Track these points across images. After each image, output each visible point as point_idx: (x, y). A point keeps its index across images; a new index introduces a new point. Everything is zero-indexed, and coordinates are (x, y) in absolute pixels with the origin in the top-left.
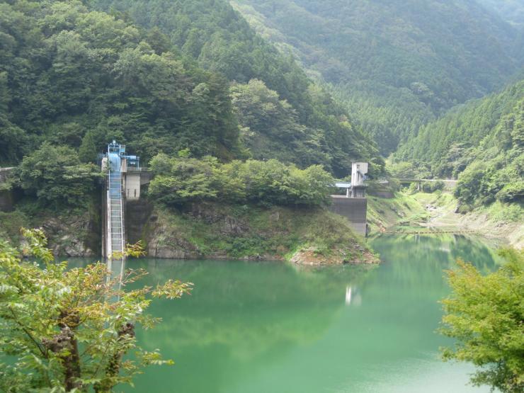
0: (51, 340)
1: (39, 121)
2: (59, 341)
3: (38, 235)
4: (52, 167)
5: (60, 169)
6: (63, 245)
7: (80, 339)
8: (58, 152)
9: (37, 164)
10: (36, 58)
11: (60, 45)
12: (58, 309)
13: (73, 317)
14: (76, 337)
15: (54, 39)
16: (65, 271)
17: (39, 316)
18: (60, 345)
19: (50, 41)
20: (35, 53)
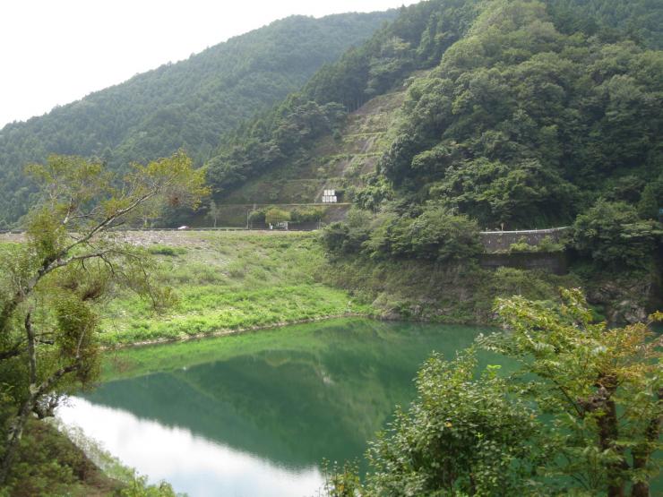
0: (585, 400)
1: (592, 176)
2: (595, 401)
3: (577, 295)
4: (608, 225)
5: (617, 227)
6: (621, 311)
7: (618, 401)
8: (615, 208)
9: (592, 223)
10: (587, 107)
11: (613, 92)
12: (596, 370)
13: (610, 378)
14: (612, 398)
15: (606, 85)
16: (603, 331)
17: (575, 376)
18: (596, 405)
19: (602, 88)
20: (585, 103)
